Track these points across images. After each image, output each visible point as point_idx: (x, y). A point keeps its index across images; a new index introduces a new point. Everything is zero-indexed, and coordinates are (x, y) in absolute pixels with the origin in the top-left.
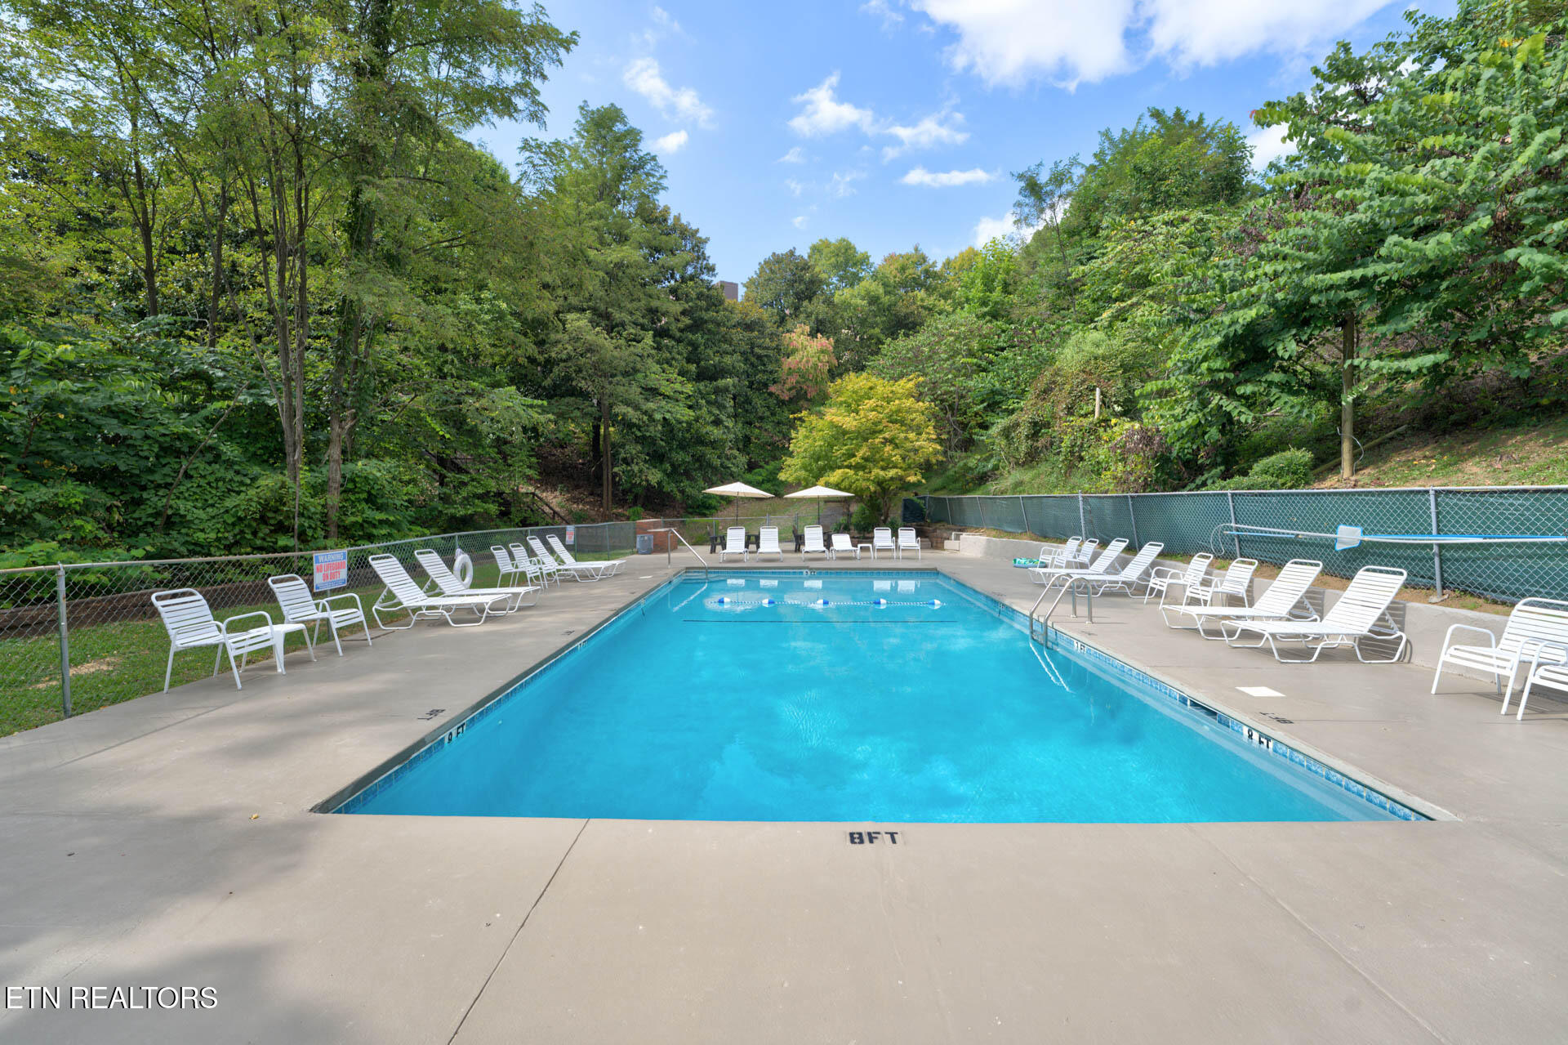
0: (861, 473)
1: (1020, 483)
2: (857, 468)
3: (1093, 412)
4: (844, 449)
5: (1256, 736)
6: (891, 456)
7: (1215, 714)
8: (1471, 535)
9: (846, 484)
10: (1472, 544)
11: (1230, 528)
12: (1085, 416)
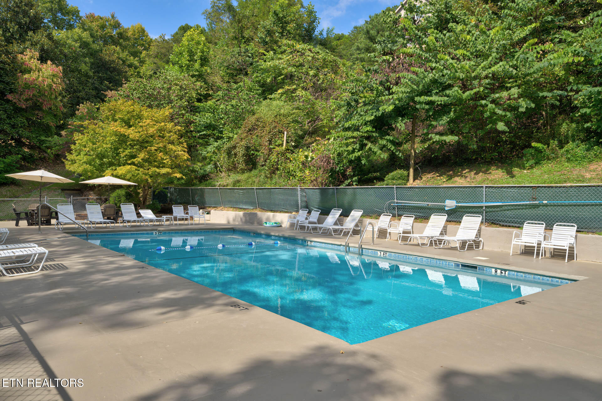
0: (141, 170)
1: (238, 181)
2: (139, 166)
3: (282, 145)
4: (127, 152)
5: (499, 271)
6: (163, 159)
7: (476, 268)
8: (497, 202)
9: (128, 176)
10: (497, 206)
11: (394, 203)
12: (279, 145)
